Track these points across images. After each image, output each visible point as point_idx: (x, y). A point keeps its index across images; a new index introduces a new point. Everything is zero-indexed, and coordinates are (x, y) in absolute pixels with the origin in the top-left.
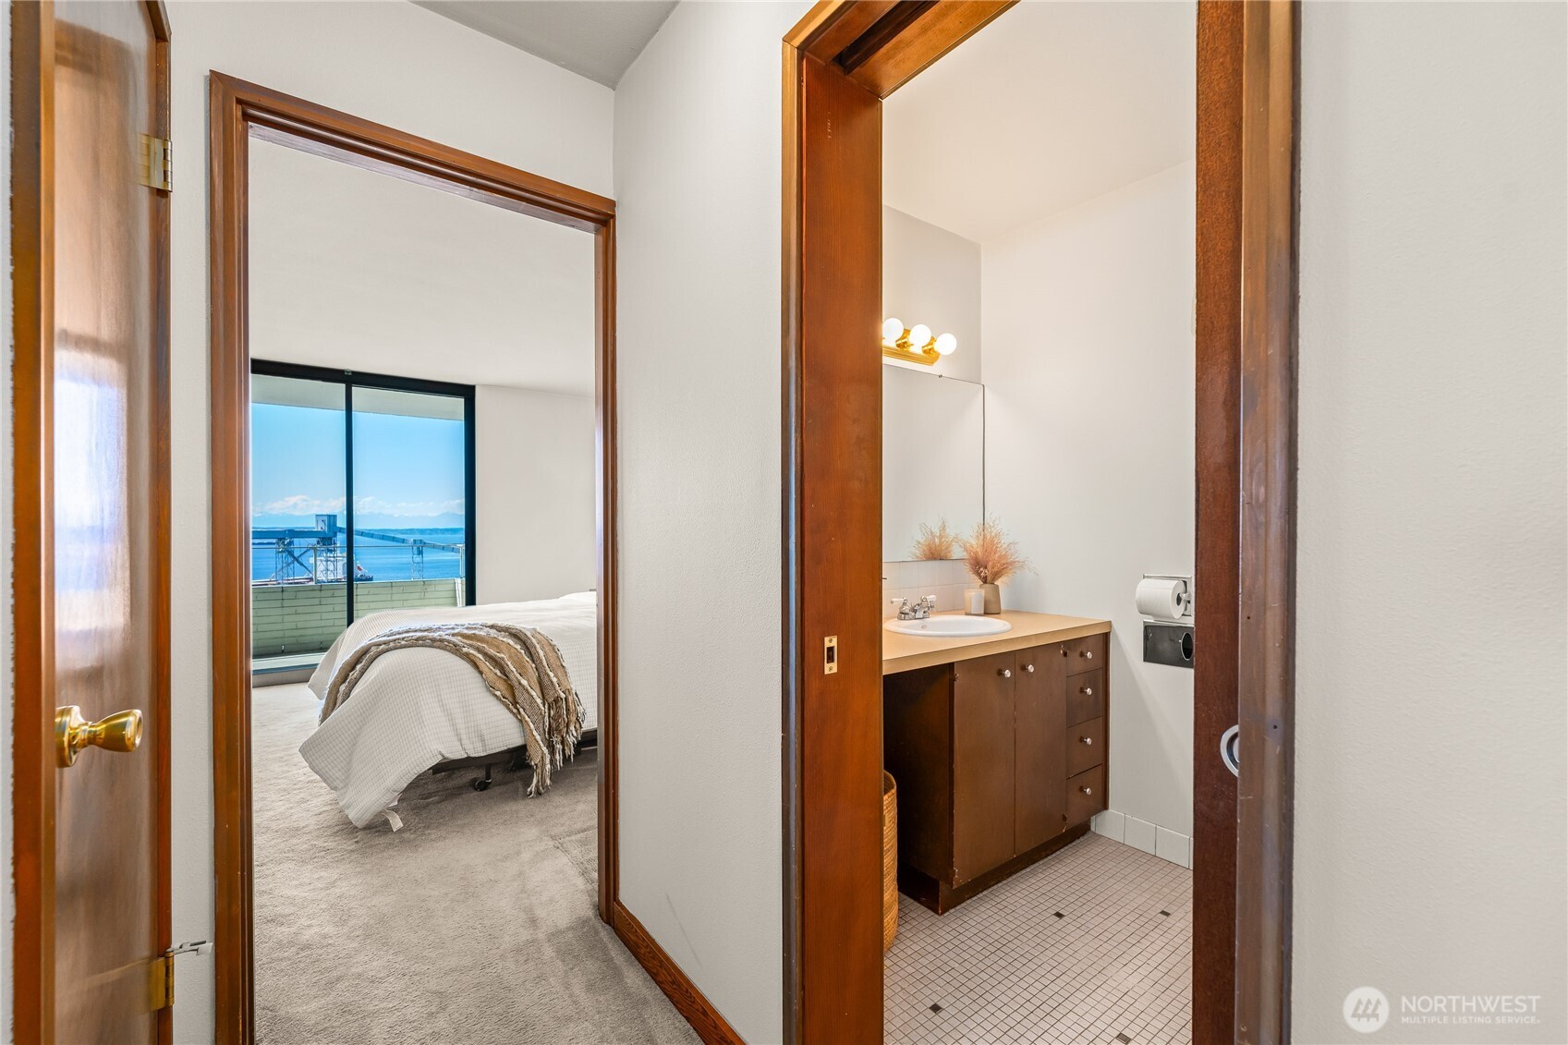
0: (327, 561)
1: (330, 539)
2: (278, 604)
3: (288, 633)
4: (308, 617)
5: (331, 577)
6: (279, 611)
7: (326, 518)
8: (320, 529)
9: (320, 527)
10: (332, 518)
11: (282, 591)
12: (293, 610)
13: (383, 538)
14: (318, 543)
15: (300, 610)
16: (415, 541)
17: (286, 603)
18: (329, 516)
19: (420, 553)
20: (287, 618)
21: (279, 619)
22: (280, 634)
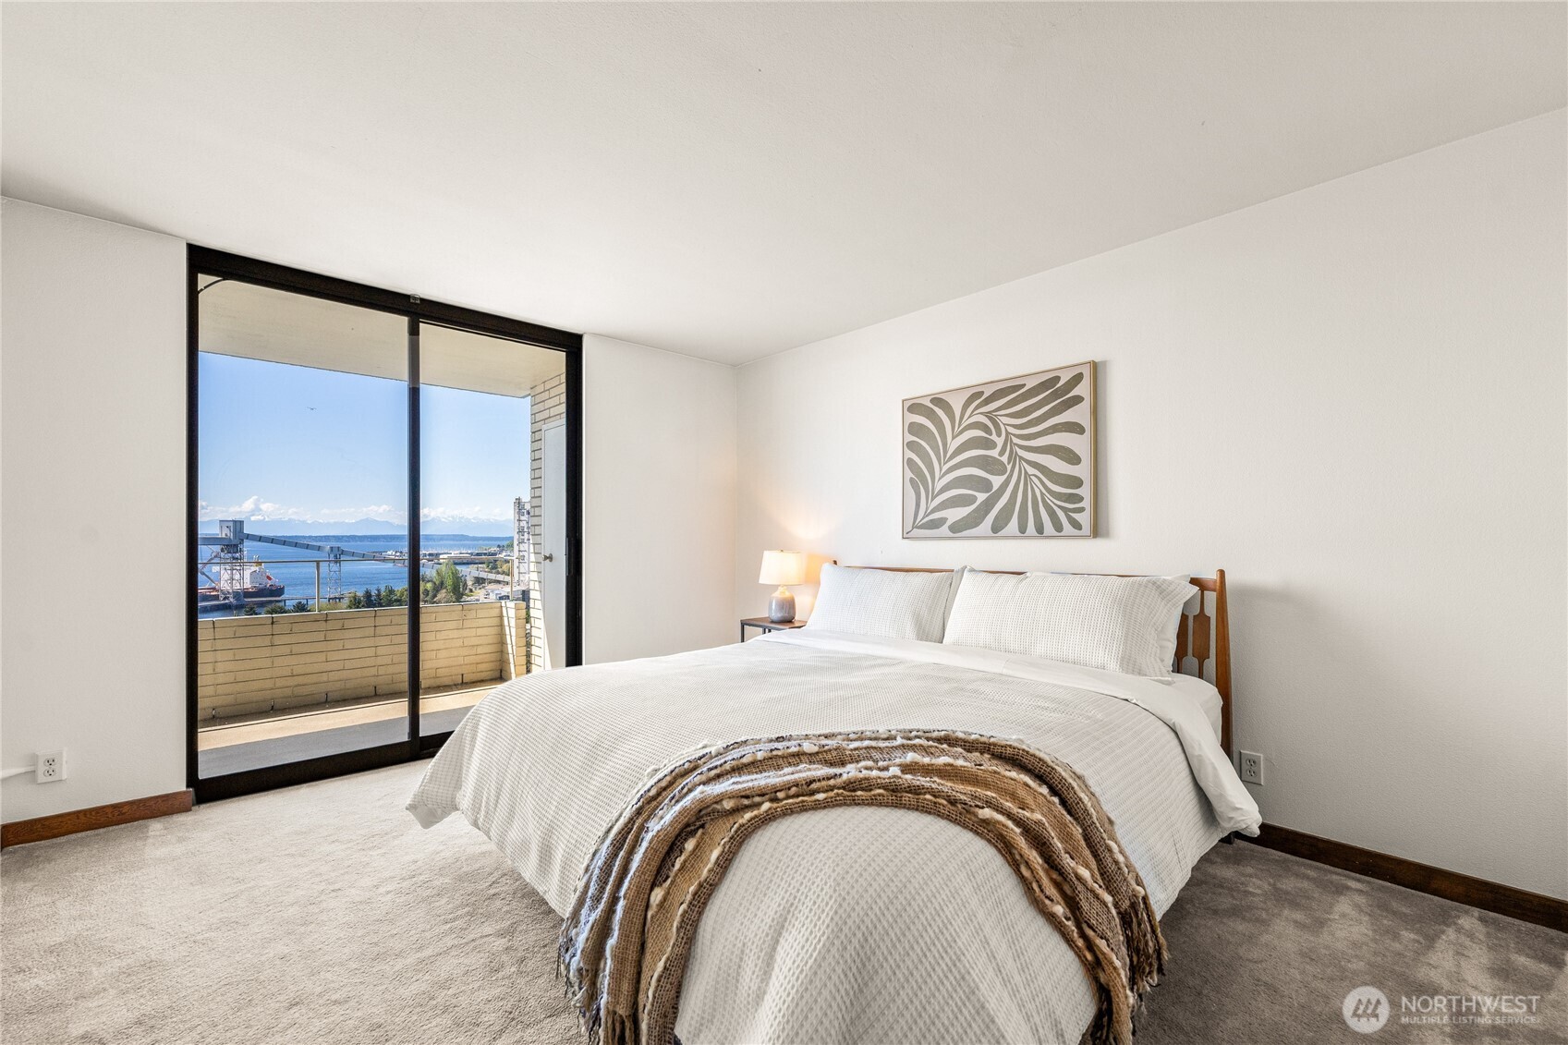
0: (232, 570)
1: (236, 546)
2: (267, 641)
3: (280, 683)
4: (308, 659)
5: (237, 587)
6: (267, 652)
7: (231, 524)
8: (224, 536)
9: (225, 533)
10: (238, 524)
11: (272, 623)
12: (286, 650)
13: (296, 545)
14: (222, 550)
15: (296, 649)
16: (332, 548)
17: (277, 640)
18: (235, 522)
19: (337, 561)
20: (278, 662)
21: (267, 663)
22: (269, 684)
